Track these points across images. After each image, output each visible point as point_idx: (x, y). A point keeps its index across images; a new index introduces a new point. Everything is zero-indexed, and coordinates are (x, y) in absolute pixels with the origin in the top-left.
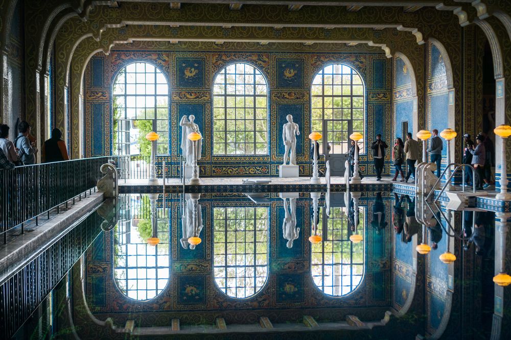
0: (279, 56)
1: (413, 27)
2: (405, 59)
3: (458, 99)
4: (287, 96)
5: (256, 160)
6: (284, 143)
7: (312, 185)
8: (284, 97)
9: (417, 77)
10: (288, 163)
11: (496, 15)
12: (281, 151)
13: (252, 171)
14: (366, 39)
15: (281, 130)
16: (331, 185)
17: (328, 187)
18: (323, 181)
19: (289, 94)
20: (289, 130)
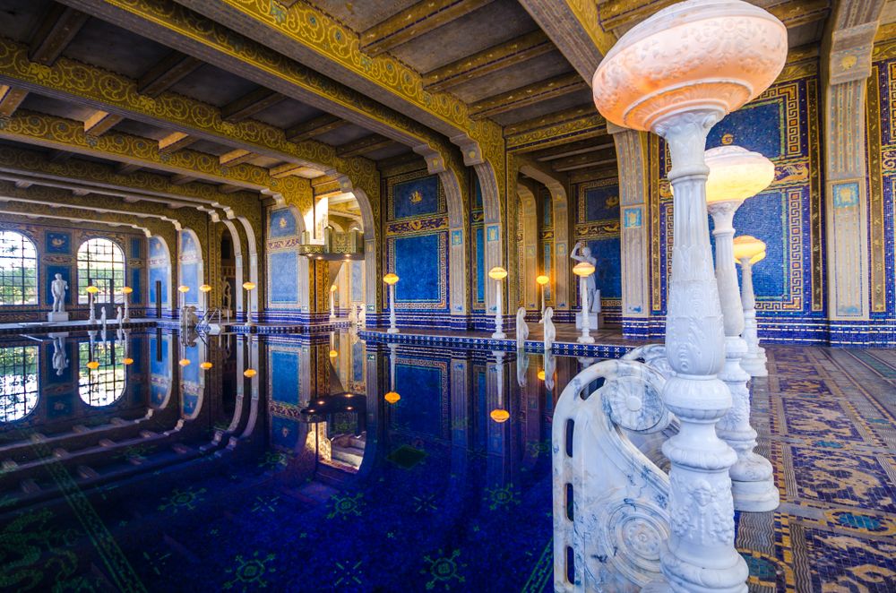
0: (47, 229)
1: (174, 218)
2: (161, 239)
3: (206, 267)
4: (55, 259)
5: (25, 308)
6: (54, 295)
7: (90, 326)
8: (52, 260)
9: (171, 251)
10: (57, 311)
11: (239, 218)
12: (50, 300)
13: (20, 318)
14: (131, 223)
15: (50, 285)
16: (107, 325)
17: (104, 326)
18: (99, 322)
19: (57, 258)
20: (58, 286)
